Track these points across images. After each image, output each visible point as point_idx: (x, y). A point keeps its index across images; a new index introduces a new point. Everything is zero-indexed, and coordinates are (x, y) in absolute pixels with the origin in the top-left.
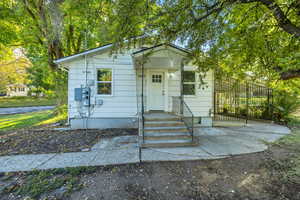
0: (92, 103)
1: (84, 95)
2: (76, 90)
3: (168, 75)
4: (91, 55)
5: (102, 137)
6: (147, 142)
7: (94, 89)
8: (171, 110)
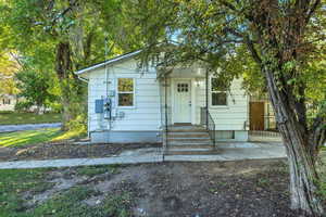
0: (113, 115)
1: (104, 107)
2: (97, 101)
3: (196, 83)
4: (112, 65)
5: (126, 149)
6: (171, 150)
7: (115, 100)
8: (199, 123)
